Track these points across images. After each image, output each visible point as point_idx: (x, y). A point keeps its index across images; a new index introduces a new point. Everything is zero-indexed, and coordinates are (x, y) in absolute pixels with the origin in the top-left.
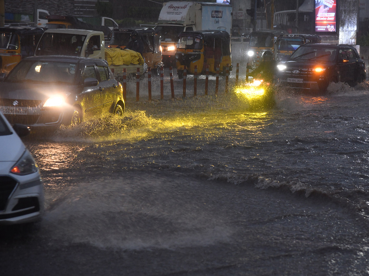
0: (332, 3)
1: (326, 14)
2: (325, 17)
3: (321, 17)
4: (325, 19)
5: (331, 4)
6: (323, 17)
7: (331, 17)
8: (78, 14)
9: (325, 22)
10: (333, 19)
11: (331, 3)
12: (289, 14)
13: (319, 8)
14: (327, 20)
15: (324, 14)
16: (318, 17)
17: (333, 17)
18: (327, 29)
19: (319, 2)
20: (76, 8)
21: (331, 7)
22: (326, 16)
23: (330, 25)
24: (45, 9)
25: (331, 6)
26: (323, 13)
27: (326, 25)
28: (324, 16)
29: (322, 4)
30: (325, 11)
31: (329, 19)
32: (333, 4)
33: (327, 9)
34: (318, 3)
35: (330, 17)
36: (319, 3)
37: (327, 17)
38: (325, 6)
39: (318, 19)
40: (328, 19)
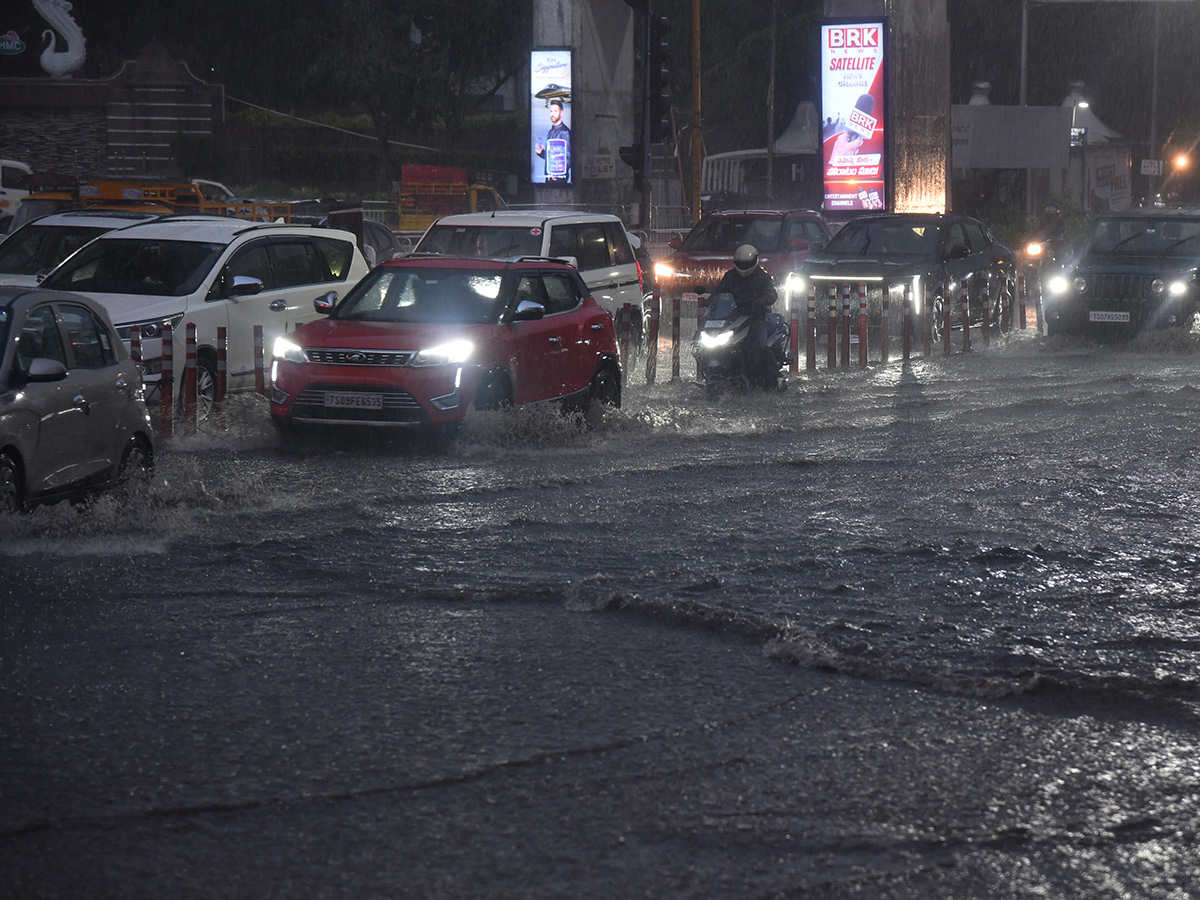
0: (872, 125)
1: (855, 159)
2: (851, 167)
3: (839, 168)
4: (852, 172)
5: (868, 128)
6: (845, 168)
7: (870, 167)
8: (120, 172)
9: (852, 182)
10: (875, 171)
11: (868, 124)
12: (746, 162)
13: (835, 139)
14: (858, 177)
15: (848, 157)
16: (831, 166)
17: (875, 166)
18: (857, 201)
19: (833, 121)
20: (114, 155)
21: (869, 137)
22: (856, 164)
23: (868, 189)
24: (19, 159)
25: (868, 135)
26: (845, 155)
27: (856, 190)
28: (849, 164)
29: (842, 127)
30: (853, 149)
31: (863, 172)
32: (873, 129)
33: (857, 142)
34: (832, 127)
35: (866, 167)
36: (835, 125)
37: (858, 168)
38: (853, 135)
39: (831, 172)
40: (860, 173)
